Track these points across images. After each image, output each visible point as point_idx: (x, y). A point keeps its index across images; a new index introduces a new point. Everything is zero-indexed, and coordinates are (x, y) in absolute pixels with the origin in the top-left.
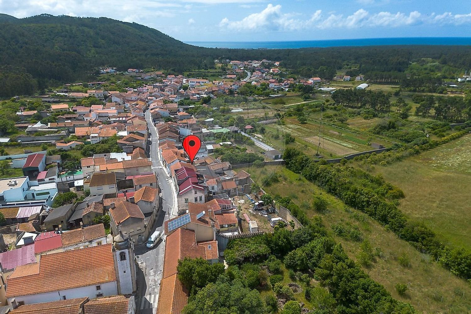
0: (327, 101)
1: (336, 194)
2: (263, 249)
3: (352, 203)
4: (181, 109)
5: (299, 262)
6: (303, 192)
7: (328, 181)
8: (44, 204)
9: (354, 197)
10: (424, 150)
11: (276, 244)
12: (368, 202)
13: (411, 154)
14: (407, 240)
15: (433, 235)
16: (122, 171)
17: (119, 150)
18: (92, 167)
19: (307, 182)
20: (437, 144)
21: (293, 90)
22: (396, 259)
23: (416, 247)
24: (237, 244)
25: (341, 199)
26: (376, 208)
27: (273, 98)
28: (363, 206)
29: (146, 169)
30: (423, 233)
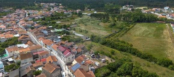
0: (88, 18)
1: (115, 48)
2: (108, 71)
3: (122, 50)
4: (35, 23)
5: (123, 73)
6: (103, 49)
7: (110, 44)
8: (3, 71)
9: (122, 48)
10: (128, 31)
11: (112, 68)
12: (127, 49)
13: (125, 33)
14: (144, 59)
15: (152, 56)
16: (30, 51)
17: (20, 43)
18: (13, 52)
19: (102, 46)
20: (129, 29)
21: (74, 14)
22: (145, 65)
23: (148, 60)
24: (99, 71)
25: (117, 49)
26: (131, 50)
27: (69, 17)
28: (125, 50)
29: (40, 49)
30: (149, 56)
